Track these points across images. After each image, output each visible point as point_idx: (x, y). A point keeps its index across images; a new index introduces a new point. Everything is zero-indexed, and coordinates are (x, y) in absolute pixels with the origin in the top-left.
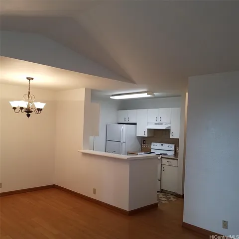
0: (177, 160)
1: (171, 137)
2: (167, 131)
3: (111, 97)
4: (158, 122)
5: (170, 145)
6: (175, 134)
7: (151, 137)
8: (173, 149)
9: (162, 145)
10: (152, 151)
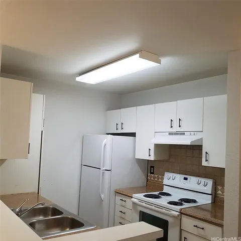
0: (221, 226)
1: (204, 163)
2: (196, 149)
3: (78, 79)
4: (176, 129)
5: (203, 180)
6: (214, 157)
7: (163, 161)
8: (209, 189)
9: (186, 179)
10: (166, 190)
